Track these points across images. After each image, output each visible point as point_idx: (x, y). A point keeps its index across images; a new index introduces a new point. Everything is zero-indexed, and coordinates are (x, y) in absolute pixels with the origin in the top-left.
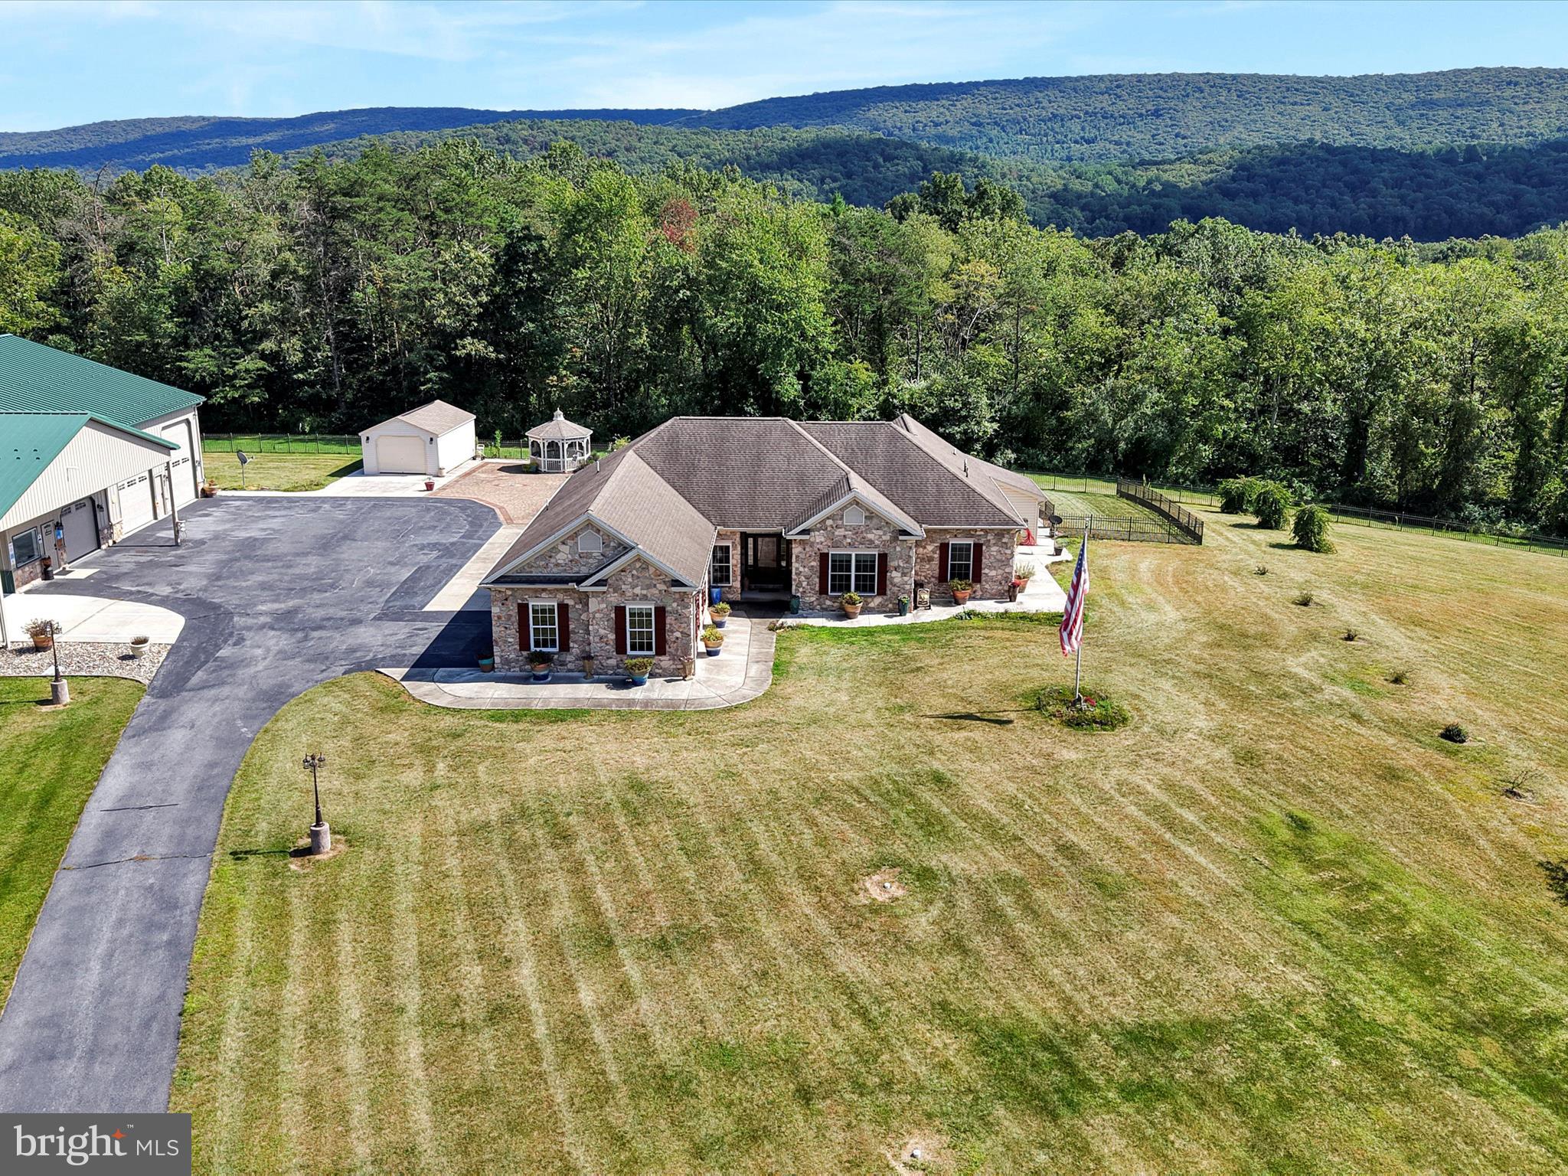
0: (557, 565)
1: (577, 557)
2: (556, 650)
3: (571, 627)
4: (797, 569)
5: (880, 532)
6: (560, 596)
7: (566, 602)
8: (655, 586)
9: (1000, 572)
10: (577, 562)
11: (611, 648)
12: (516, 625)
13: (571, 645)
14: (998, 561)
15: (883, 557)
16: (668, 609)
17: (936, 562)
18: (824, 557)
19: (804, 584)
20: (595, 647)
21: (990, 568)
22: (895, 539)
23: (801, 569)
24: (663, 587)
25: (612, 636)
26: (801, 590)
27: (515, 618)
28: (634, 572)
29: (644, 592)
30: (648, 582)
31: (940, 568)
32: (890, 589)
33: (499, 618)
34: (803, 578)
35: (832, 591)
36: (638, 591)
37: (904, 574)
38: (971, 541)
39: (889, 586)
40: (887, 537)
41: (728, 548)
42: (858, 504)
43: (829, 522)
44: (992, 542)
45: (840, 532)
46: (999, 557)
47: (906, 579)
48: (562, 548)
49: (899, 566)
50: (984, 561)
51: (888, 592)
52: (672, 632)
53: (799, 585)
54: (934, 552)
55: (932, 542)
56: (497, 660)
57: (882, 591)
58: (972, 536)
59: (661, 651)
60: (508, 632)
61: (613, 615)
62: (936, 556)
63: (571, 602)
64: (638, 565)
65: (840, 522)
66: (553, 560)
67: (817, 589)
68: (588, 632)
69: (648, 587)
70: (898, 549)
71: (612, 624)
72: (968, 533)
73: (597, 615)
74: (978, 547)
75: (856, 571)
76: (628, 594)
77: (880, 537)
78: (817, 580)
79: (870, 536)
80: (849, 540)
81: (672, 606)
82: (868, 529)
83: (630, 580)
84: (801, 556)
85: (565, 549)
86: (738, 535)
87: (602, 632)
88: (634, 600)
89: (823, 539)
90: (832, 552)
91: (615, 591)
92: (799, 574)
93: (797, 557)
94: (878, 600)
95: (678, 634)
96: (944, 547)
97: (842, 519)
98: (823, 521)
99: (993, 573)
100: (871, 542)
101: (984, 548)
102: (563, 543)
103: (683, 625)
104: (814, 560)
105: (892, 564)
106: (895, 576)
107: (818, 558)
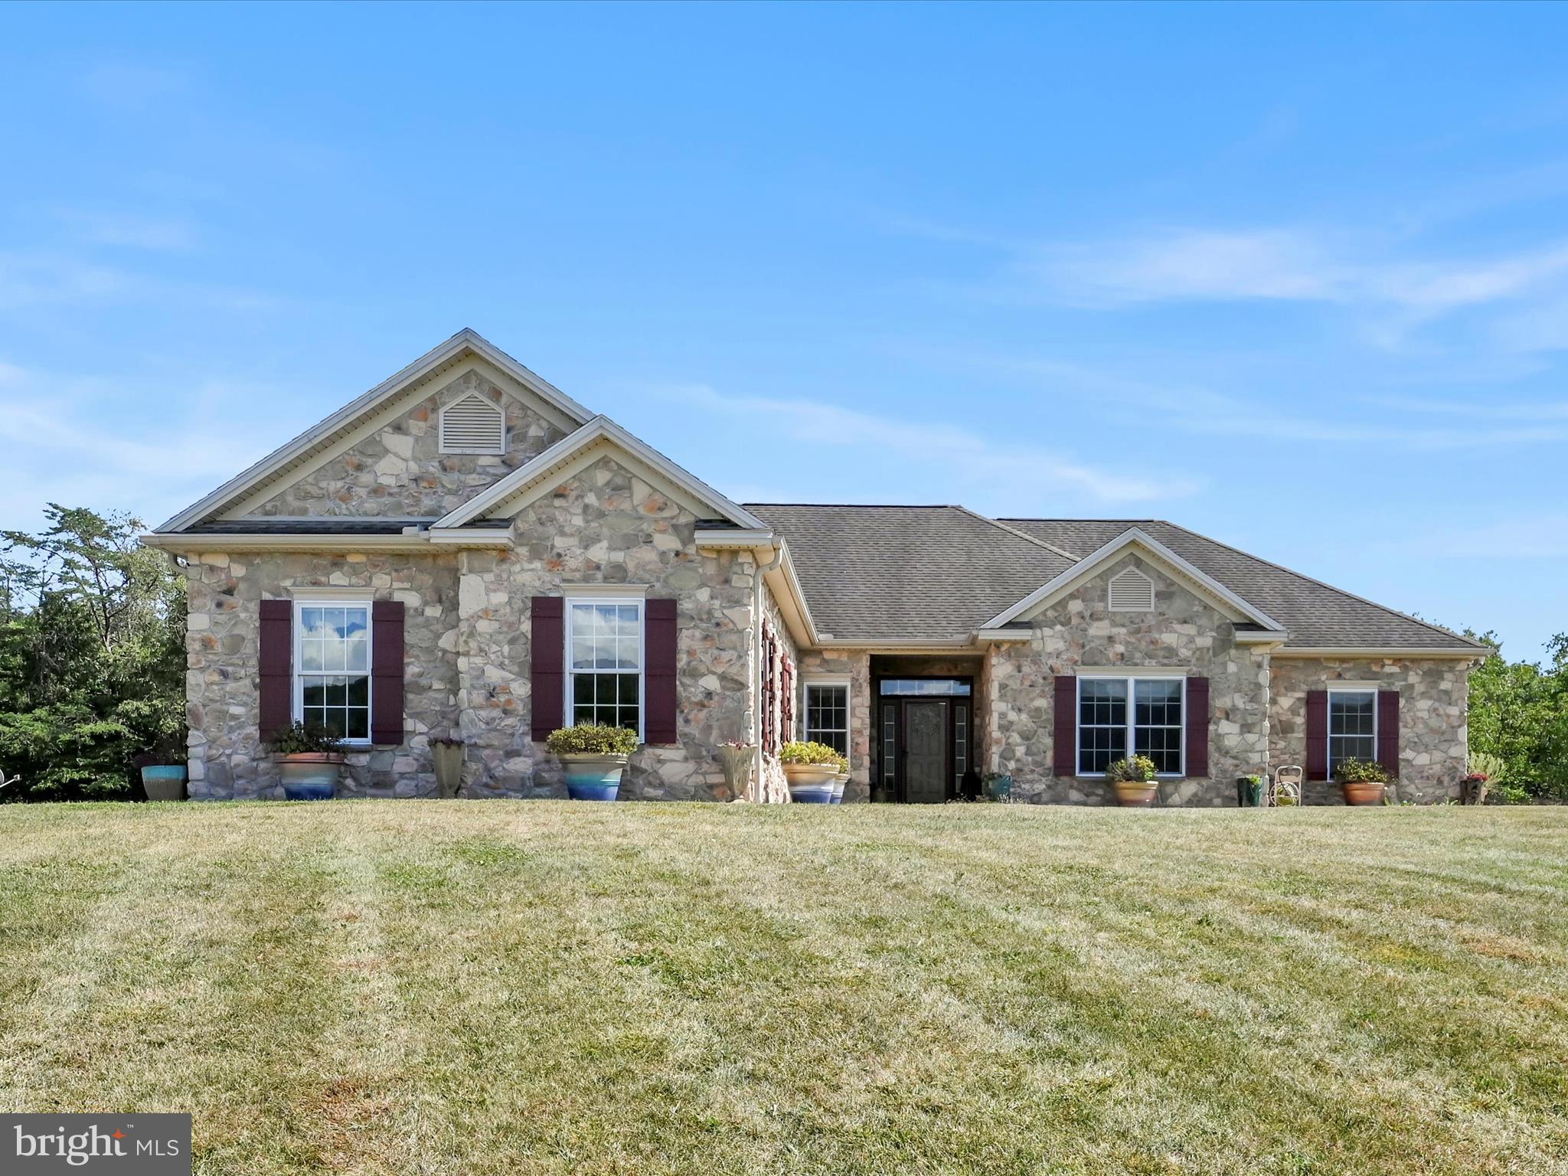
0: (377, 491)
1: (433, 468)
2: (366, 741)
3: (411, 670)
4: (1002, 716)
5: (1190, 629)
6: (384, 583)
7: (397, 597)
8: (648, 540)
9: (1438, 756)
10: (432, 482)
11: (518, 723)
12: (253, 667)
13: (409, 724)
14: (1432, 731)
15: (1199, 687)
16: (685, 606)
17: (1300, 734)
18: (1063, 686)
19: (1020, 751)
20: (474, 722)
21: (1414, 746)
22: (1224, 643)
23: (1012, 716)
24: (668, 542)
25: (521, 689)
26: (1012, 765)
27: (251, 647)
28: (591, 499)
29: (618, 557)
30: (628, 527)
31: (1308, 748)
32: (1217, 763)
33: (207, 644)
34: (1015, 738)
35: (1082, 770)
36: (599, 553)
37: (1246, 728)
38: (1372, 688)
39: (1213, 756)
40: (1206, 641)
41: (841, 694)
42: (1138, 563)
43: (1075, 606)
44: (1420, 688)
45: (1098, 630)
46: (1434, 722)
47: (1251, 738)
48: (392, 440)
49: (1234, 709)
50: (1402, 731)
51: (1212, 770)
52: (695, 674)
53: (1007, 754)
54: (1294, 711)
55: (1290, 688)
56: (196, 769)
57: (1198, 768)
58: (1374, 676)
59: (662, 732)
60: (231, 686)
61: (526, 626)
62: (1300, 720)
63: (411, 600)
64: (602, 477)
65: (1099, 606)
66: (365, 478)
67: (1049, 761)
68: (453, 683)
69: (629, 542)
70: (1232, 668)
71: (523, 651)
72: (1366, 667)
73: (483, 626)
74: (1389, 700)
75: (1138, 721)
76: (571, 563)
77: (1191, 640)
78: (1049, 741)
79: (1168, 638)
80: (1120, 648)
81: (695, 599)
82: (1164, 622)
83: (578, 521)
84: (1015, 684)
85: (400, 444)
86: (865, 662)
87: (494, 675)
88: (586, 579)
89: (1061, 645)
90: (1083, 675)
91: (535, 554)
92: (1006, 728)
93: (1003, 687)
94: (1189, 788)
95: (711, 683)
96: (1315, 701)
97: (1103, 597)
98: (1062, 604)
99: (1422, 759)
100: (1171, 652)
101: (1402, 702)
102: (398, 428)
103: (726, 656)
104: (1042, 695)
105: (1219, 702)
106: (1226, 732)
107: (1050, 690)
